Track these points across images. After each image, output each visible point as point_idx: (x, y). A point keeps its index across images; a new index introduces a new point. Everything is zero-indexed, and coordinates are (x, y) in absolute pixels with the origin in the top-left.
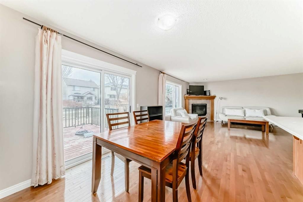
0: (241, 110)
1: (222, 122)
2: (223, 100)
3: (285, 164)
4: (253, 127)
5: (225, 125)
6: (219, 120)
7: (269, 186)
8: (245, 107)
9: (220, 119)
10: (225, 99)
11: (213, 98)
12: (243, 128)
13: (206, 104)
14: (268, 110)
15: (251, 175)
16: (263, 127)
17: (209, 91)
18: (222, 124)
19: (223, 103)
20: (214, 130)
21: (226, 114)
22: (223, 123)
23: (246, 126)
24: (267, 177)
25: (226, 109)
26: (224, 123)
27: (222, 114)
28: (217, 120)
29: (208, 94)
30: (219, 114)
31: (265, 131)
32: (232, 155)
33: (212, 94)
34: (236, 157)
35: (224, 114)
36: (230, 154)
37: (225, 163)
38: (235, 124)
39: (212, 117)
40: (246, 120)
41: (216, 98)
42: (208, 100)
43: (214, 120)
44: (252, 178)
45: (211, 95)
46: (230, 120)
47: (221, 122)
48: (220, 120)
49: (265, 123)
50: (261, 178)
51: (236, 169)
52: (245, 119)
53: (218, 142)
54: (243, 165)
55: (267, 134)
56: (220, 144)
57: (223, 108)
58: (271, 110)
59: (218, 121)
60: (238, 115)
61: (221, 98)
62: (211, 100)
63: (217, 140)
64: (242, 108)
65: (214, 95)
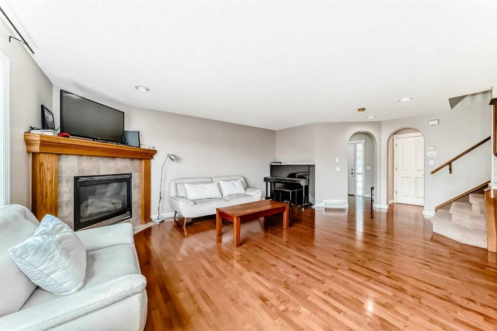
8: (214, 177)
11: (148, 155)
13: (131, 175)
14: (243, 180)
17: (139, 133)
19: (173, 170)
33: (147, 144)
39: (147, 212)
41: (155, 156)
42: (136, 162)
43: (150, 220)
45: (142, 146)
57: (177, 182)
59: (163, 221)
61: (173, 158)
62: (143, 162)
64: (211, 180)
65: (152, 149)
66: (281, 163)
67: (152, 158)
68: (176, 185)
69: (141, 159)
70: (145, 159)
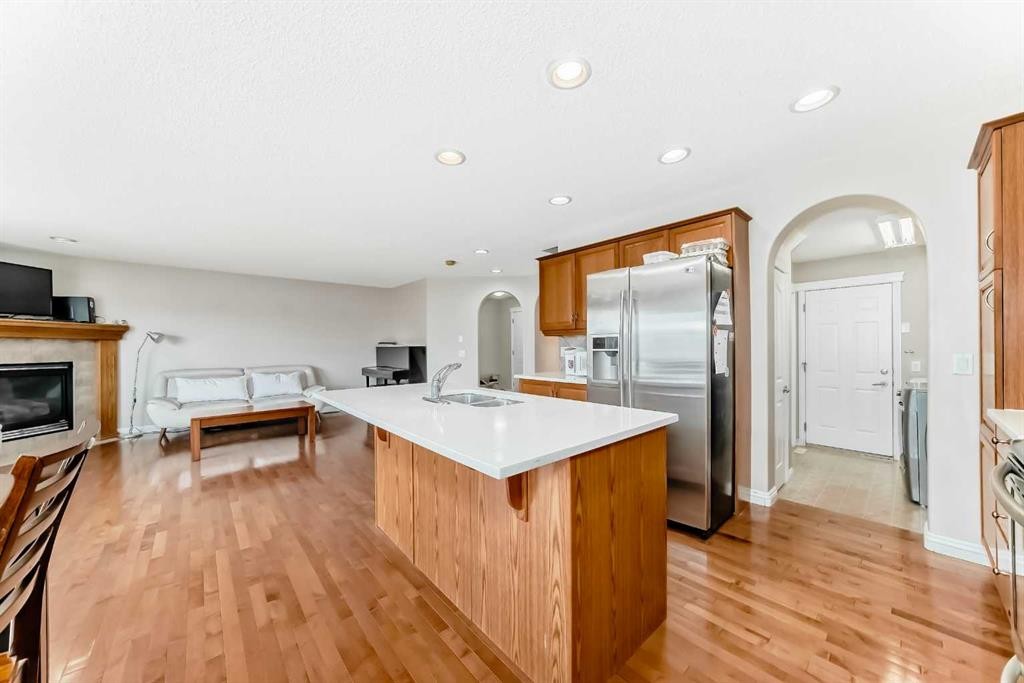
0: (236, 379)
1: (164, 435)
2: (165, 343)
3: (359, 509)
4: (276, 428)
5: (173, 444)
6: (148, 429)
7: (342, 597)
8: (249, 368)
9: (152, 423)
10: (174, 339)
11: (117, 332)
12: (246, 440)
13: (70, 365)
14: (308, 372)
15: (296, 600)
16: (301, 425)
17: (89, 300)
18: (163, 441)
19: (166, 357)
20: (119, 485)
21: (181, 399)
22: (167, 440)
23: (256, 430)
24: (335, 574)
25: (180, 382)
26: (170, 436)
27: (164, 403)
28: (135, 432)
29: (80, 313)
30: (145, 403)
31: (306, 433)
32: (222, 560)
33: (107, 316)
34: (237, 560)
35: (172, 401)
36: (211, 562)
37: (196, 614)
38: (219, 431)
39: (109, 422)
40: (255, 411)
41: (128, 336)
42: (84, 346)
43: (117, 434)
44: (299, 606)
45: (99, 321)
46: (201, 420)
47: (158, 436)
48: (152, 429)
49: (306, 411)
50: (320, 590)
51: (244, 609)
52: (251, 407)
53: (150, 532)
54: (267, 577)
55: (312, 442)
56: (160, 541)
57: (168, 375)
58: (316, 372)
59: (140, 436)
60: (225, 399)
61: (156, 337)
62: (99, 344)
63: (143, 523)
64: (241, 373)
65: (121, 323)
66: (394, 344)
67: (121, 338)
68: (167, 381)
69: (95, 340)
70: (102, 340)
